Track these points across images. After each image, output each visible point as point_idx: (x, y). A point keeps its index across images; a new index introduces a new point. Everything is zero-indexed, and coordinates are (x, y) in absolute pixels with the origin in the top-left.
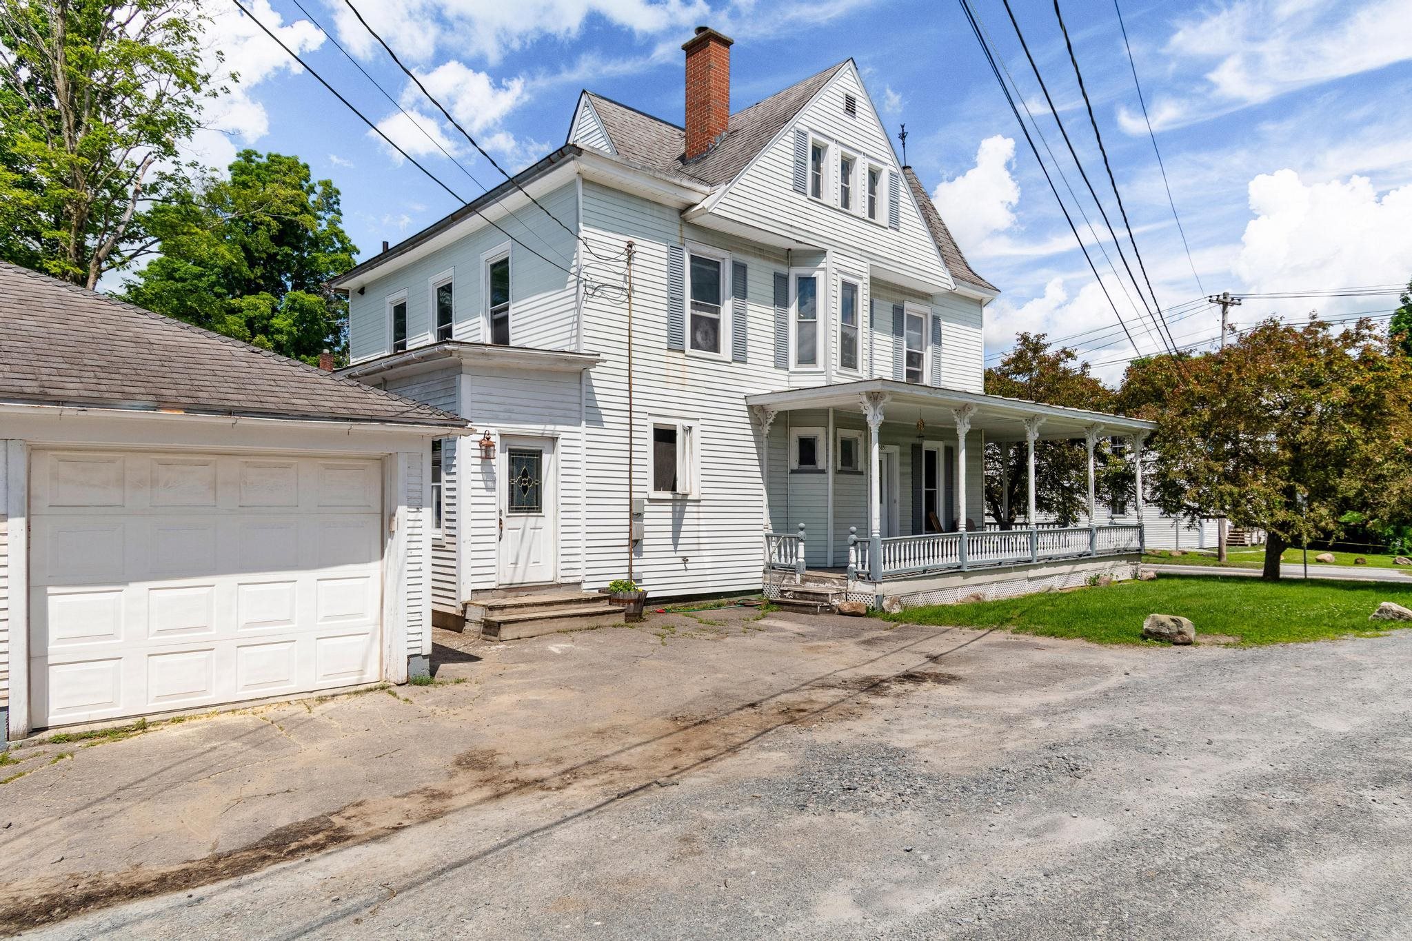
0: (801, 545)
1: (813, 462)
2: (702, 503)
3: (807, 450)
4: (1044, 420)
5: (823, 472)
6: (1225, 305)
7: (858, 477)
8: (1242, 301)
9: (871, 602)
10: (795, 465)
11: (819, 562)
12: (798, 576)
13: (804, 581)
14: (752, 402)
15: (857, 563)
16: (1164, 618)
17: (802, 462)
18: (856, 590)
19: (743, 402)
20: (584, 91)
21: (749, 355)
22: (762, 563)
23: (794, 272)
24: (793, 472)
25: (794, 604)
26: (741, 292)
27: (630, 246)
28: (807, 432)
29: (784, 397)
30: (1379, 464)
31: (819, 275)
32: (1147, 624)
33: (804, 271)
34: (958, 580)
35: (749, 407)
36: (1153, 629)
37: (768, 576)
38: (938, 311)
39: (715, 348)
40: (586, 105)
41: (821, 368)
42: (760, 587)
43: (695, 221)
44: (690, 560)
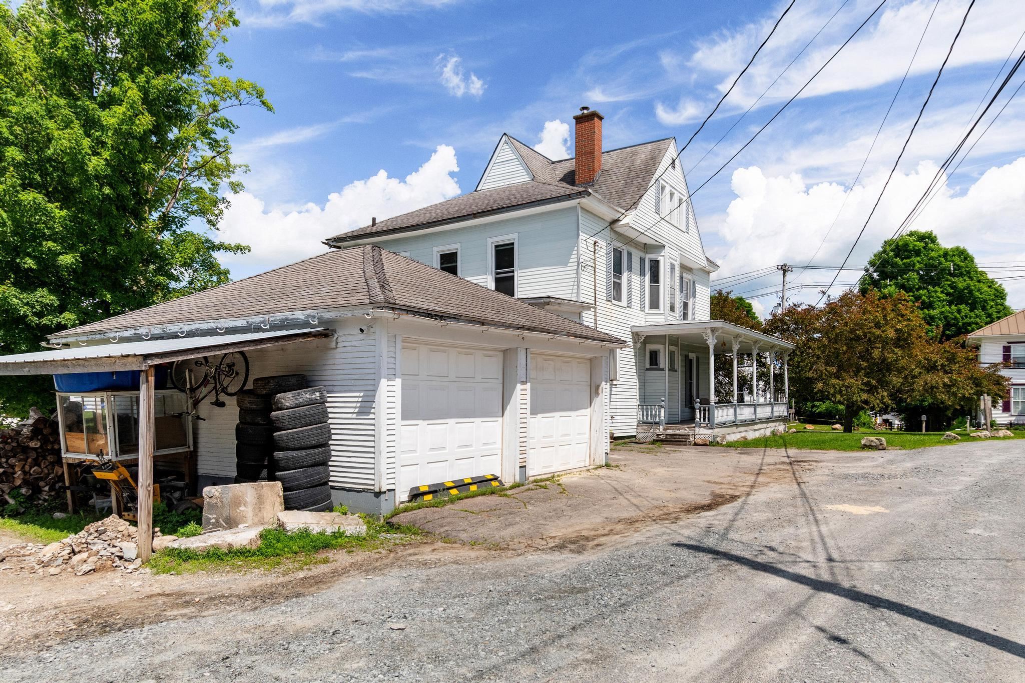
0: (663, 411)
1: (656, 364)
2: (618, 386)
3: (654, 358)
4: (762, 343)
5: (663, 370)
6: (785, 271)
7: (674, 373)
8: (793, 269)
9: (710, 439)
10: (648, 366)
11: (674, 419)
12: (661, 427)
13: (665, 429)
14: (635, 330)
15: (700, 419)
16: (873, 438)
17: (651, 364)
18: (700, 433)
19: (630, 330)
20: (505, 134)
21: (633, 303)
22: (636, 420)
23: (649, 257)
24: (647, 370)
25: (671, 441)
26: (630, 269)
27: (595, 243)
28: (654, 347)
29: (658, 328)
30: (913, 370)
31: (661, 259)
32: (863, 442)
33: (653, 256)
34: (734, 429)
35: (632, 333)
36: (868, 444)
37: (640, 428)
38: (696, 278)
39: (619, 300)
40: (506, 142)
41: (662, 311)
42: (635, 434)
43: (617, 229)
44: (616, 417)
